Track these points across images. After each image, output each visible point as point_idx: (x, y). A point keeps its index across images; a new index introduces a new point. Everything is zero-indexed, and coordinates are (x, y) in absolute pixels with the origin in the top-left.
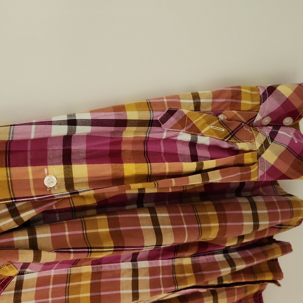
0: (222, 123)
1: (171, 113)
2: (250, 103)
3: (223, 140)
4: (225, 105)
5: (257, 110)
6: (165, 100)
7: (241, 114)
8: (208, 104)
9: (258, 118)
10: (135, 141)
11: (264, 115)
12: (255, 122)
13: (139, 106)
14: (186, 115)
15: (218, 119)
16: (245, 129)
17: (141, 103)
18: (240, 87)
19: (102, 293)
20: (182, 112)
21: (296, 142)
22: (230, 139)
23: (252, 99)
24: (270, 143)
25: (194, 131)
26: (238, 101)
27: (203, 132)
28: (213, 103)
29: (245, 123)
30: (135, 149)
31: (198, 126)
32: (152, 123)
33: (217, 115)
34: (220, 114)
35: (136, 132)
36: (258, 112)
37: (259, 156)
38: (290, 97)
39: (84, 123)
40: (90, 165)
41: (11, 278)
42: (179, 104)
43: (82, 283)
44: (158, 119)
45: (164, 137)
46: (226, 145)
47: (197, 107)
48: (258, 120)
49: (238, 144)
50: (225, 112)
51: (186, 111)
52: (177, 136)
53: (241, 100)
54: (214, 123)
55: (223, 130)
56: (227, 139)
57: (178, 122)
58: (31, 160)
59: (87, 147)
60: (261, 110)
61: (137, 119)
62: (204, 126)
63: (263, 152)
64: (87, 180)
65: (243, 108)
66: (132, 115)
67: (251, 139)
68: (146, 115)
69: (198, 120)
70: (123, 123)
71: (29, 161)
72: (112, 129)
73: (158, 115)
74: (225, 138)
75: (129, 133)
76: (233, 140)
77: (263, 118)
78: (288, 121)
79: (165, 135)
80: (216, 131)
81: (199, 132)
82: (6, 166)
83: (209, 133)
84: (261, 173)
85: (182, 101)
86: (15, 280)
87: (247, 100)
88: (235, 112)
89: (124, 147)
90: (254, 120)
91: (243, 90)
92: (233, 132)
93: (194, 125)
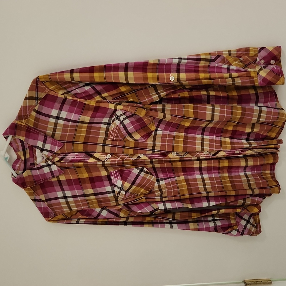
0: (241, 61)
1: (219, 56)
2: (253, 53)
3: (242, 68)
4: (242, 54)
5: (257, 56)
6: (217, 52)
7: (250, 58)
8: (235, 54)
9: (258, 60)
10: (204, 67)
11: (261, 58)
12: (257, 62)
13: (206, 54)
14: (225, 58)
15: (239, 59)
16: (252, 65)
17: (207, 53)
18: (249, 48)
19: (188, 146)
20: (224, 56)
21: (275, 68)
22: (245, 68)
23: (254, 51)
24: (263, 69)
25: (229, 64)
26: (248, 53)
27: (233, 64)
28: (237, 53)
29: (252, 63)
30: (204, 70)
31: (231, 62)
32: (211, 60)
33: (239, 58)
34: (241, 57)
35: (205, 64)
36: (257, 57)
37: (258, 73)
38: (272, 50)
39: (185, 59)
40: (186, 74)
41: (152, 132)
42: (222, 54)
43: (180, 139)
44: (214, 58)
45: (216, 66)
46: (243, 70)
47: (230, 54)
48: (258, 61)
49: (248, 70)
50: (243, 57)
51: (225, 56)
52: (222, 66)
53: (249, 52)
54: (238, 61)
55: (242, 64)
56: (244, 68)
57: (222, 60)
58: (166, 71)
59: (185, 68)
60: (258, 56)
61: (205, 58)
62: (233, 62)
63: (260, 72)
64: (185, 79)
65: (250, 55)
66: (203, 57)
67: (254, 68)
68: (209, 57)
69: (230, 59)
70: (199, 60)
71: (165, 72)
72: (195, 61)
73: (213, 57)
74: (243, 67)
75: (202, 64)
76: (246, 68)
77: (261, 60)
78: (273, 62)
79: (216, 65)
80: (239, 64)
81: (231, 64)
82: (157, 73)
83: (235, 65)
84: (259, 81)
85: (223, 52)
86: (153, 134)
87: (252, 52)
88: (247, 57)
89: (200, 69)
90: (256, 61)
91: (250, 48)
92: (246, 65)
93: (229, 61)
